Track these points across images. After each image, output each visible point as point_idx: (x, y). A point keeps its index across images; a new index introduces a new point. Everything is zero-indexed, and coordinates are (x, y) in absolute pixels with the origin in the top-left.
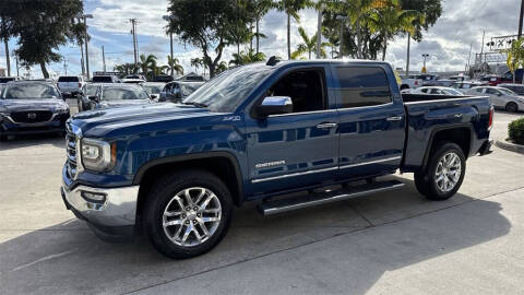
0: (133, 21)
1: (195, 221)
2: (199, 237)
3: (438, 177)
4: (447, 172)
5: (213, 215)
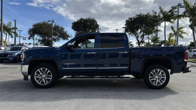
0: (117, 30)
1: (45, 78)
2: (45, 83)
3: (151, 78)
4: (158, 77)
5: (50, 77)
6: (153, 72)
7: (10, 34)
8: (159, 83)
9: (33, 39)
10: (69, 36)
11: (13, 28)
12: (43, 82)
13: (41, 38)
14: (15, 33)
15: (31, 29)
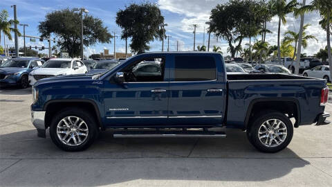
0: (195, 26)
1: (75, 134)
2: (75, 142)
3: (261, 135)
4: (273, 133)
5: (85, 132)
6: (265, 124)
7: (6, 33)
8: (274, 142)
9: (49, 41)
10: (112, 37)
11: (10, 22)
12: (72, 141)
13: (62, 40)
14: (15, 31)
15: (43, 23)
